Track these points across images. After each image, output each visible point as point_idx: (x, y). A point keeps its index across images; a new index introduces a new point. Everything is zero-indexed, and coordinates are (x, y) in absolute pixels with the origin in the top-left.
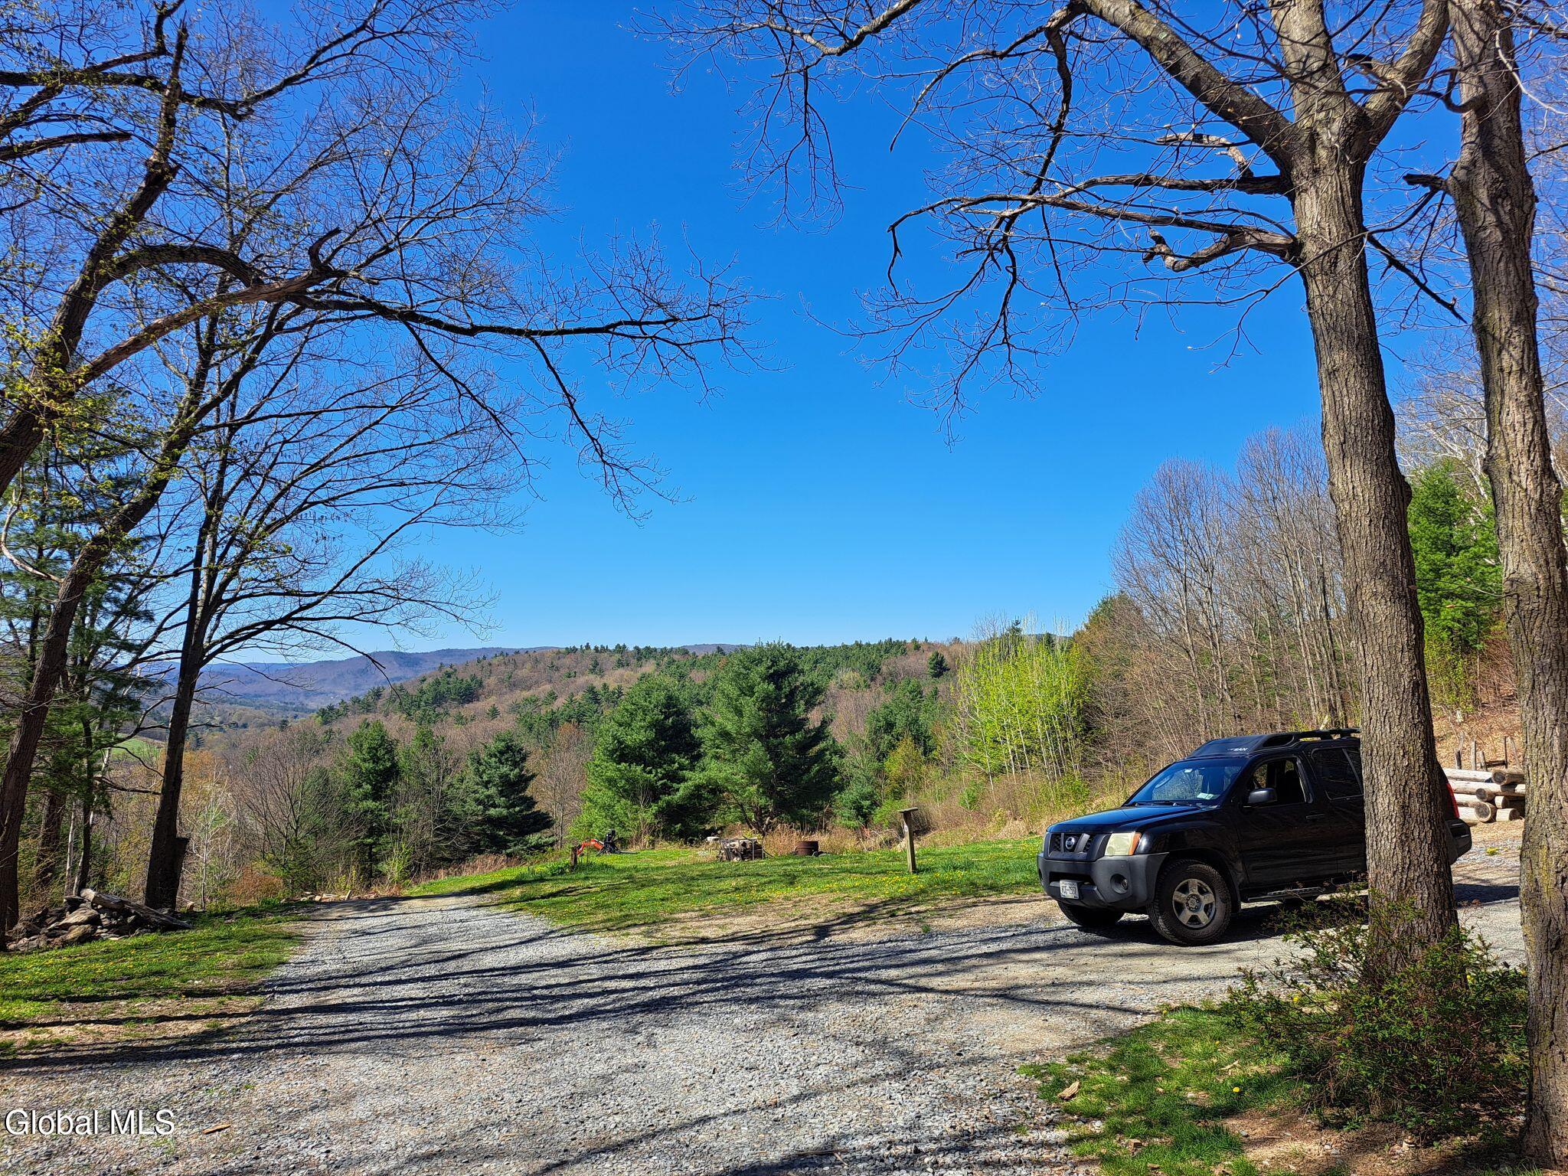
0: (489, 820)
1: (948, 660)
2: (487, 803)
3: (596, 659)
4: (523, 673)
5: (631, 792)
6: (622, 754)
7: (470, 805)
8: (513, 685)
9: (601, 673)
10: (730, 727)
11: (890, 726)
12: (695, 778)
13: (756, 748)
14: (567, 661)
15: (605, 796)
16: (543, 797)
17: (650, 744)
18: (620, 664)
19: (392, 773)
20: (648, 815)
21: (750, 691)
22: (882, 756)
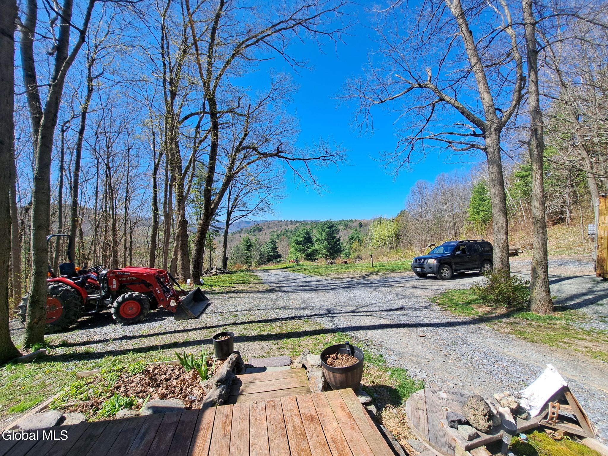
0: (270, 256)
1: (363, 224)
2: (269, 252)
3: (286, 223)
4: (271, 226)
5: (300, 251)
6: (297, 243)
7: (266, 253)
8: (269, 228)
9: (287, 226)
10: (320, 238)
11: (353, 238)
12: (313, 248)
13: (326, 242)
14: (280, 223)
15: (294, 251)
16: (280, 251)
17: (303, 241)
18: (291, 224)
19: (250, 246)
20: (303, 255)
21: (324, 230)
22: (351, 244)
